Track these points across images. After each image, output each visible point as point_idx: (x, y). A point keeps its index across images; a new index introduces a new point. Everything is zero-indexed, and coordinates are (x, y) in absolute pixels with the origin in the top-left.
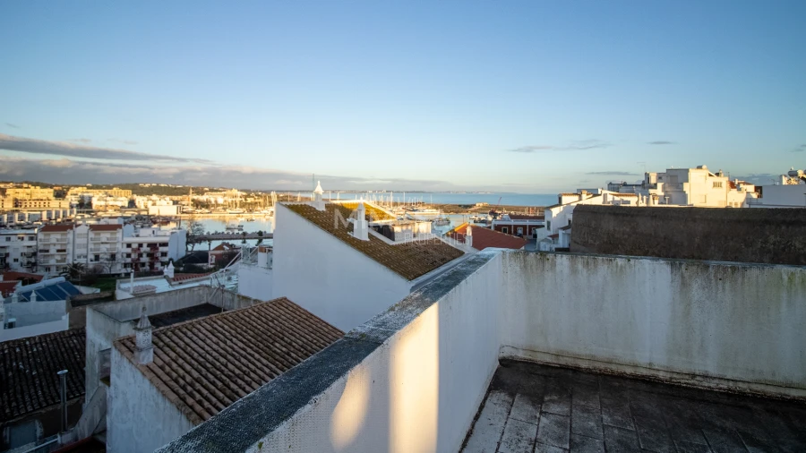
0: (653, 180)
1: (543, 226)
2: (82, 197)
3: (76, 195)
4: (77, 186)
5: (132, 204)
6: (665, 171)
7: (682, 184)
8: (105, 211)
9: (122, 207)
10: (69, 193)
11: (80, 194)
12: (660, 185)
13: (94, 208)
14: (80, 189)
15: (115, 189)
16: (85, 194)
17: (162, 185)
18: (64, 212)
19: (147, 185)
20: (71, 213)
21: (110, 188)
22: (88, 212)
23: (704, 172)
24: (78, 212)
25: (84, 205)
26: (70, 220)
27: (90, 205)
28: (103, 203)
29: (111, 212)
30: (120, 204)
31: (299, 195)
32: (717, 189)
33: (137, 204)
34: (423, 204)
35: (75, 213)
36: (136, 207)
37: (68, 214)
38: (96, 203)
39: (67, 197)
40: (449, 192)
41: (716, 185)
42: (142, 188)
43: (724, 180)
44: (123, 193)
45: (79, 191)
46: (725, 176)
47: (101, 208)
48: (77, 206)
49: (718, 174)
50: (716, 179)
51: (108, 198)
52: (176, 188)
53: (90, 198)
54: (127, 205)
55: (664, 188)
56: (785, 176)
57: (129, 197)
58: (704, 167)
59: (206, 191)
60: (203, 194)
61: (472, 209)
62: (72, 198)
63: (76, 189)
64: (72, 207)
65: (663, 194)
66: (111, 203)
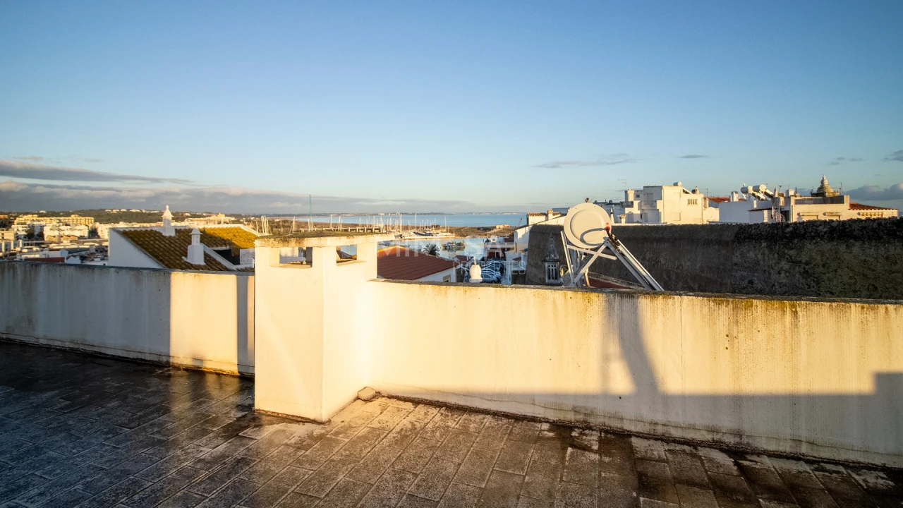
0: (631, 198)
1: (513, 249)
2: (33, 227)
3: (25, 224)
4: (27, 214)
5: (93, 233)
6: (642, 188)
7: (656, 201)
8: (59, 243)
9: (81, 237)
10: (16, 222)
11: (28, 223)
12: (636, 203)
13: (46, 239)
14: (30, 216)
15: (73, 216)
16: (35, 223)
17: (134, 211)
18: (7, 245)
19: (115, 211)
20: (16, 245)
21: (68, 214)
22: (38, 245)
23: (679, 189)
24: (24, 245)
25: (34, 236)
26: (15, 254)
27: (41, 235)
28: (56, 233)
29: (66, 244)
30: (78, 234)
31: (294, 219)
32: (692, 207)
33: (100, 233)
34: (437, 227)
35: (21, 246)
36: (99, 237)
37: (12, 248)
38: (48, 233)
39: (13, 226)
40: (472, 213)
41: (691, 202)
42: (109, 214)
43: (699, 197)
44: (83, 221)
45: (29, 219)
46: (700, 193)
47: (54, 239)
48: (25, 237)
49: (694, 192)
50: (691, 196)
51: (63, 227)
52: (150, 214)
53: (42, 227)
54: (86, 235)
55: (640, 207)
56: (736, 193)
57: (90, 225)
58: (680, 184)
59: (188, 217)
60: (183, 220)
61: (492, 231)
62: (19, 228)
63: (25, 217)
64: (17, 238)
65: (639, 212)
66: (67, 233)
